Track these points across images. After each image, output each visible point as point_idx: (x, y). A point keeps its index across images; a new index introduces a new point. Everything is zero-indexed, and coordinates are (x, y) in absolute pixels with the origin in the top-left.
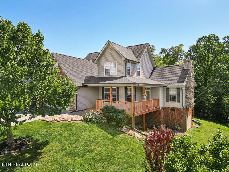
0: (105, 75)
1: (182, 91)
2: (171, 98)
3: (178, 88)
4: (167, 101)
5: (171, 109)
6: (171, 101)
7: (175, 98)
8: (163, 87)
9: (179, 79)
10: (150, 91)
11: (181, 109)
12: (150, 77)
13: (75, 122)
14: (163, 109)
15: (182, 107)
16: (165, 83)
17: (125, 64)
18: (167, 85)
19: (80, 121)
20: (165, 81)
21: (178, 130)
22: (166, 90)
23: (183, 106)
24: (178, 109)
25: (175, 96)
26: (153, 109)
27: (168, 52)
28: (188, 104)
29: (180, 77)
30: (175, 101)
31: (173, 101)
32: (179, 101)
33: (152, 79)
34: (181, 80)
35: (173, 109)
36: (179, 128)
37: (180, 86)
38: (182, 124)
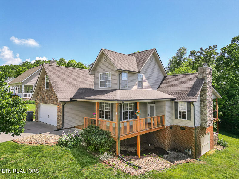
0: (100, 87)
1: (194, 106)
2: (180, 115)
3: (189, 103)
4: (176, 118)
5: (181, 128)
6: (180, 118)
7: (185, 115)
8: (171, 101)
9: (190, 92)
10: (154, 105)
11: (192, 128)
12: (158, 88)
13: (47, 145)
14: (169, 128)
15: (193, 127)
16: (174, 96)
17: (119, 74)
18: (176, 99)
19: (54, 143)
20: (174, 93)
21: (188, 155)
22: (175, 104)
23: (195, 126)
24: (188, 128)
25: (185, 112)
26: (154, 129)
27: (199, 54)
28: (204, 122)
29: (192, 88)
30: (185, 118)
31: (183, 118)
32: (189, 119)
33: (160, 91)
34: (192, 93)
35: (183, 128)
36: (190, 153)
37: (190, 100)
38: (194, 147)
